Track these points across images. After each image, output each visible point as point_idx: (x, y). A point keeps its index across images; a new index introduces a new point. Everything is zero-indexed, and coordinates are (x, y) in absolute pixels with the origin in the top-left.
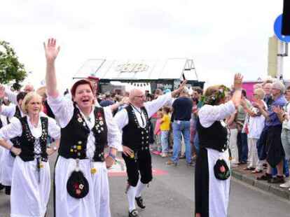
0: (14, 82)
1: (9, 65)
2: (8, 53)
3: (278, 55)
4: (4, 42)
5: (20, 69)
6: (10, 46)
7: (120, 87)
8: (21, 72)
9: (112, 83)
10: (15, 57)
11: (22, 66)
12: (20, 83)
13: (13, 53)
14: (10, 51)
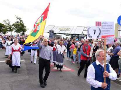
0: (22, 32)
1: (21, 26)
2: (21, 22)
3: (118, 30)
4: (19, 18)
5: (24, 28)
6: (21, 20)
7: (60, 36)
8: (25, 29)
9: (57, 34)
10: (23, 23)
11: (25, 27)
12: (24, 33)
13: (22, 22)
14: (21, 21)
